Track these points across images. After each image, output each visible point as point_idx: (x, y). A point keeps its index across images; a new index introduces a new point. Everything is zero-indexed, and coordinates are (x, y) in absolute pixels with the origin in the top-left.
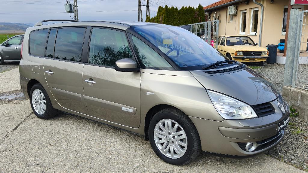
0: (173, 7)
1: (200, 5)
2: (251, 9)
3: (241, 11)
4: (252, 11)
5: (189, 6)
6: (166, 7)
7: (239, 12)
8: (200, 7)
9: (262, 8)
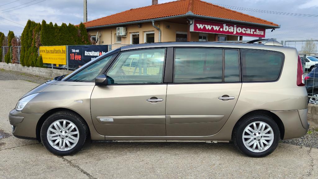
0: (51, 23)
1: (82, 23)
2: (144, 32)
3: (130, 33)
4: (145, 34)
5: (70, 24)
6: (44, 22)
7: (128, 34)
8: (82, 25)
9: (160, 32)
